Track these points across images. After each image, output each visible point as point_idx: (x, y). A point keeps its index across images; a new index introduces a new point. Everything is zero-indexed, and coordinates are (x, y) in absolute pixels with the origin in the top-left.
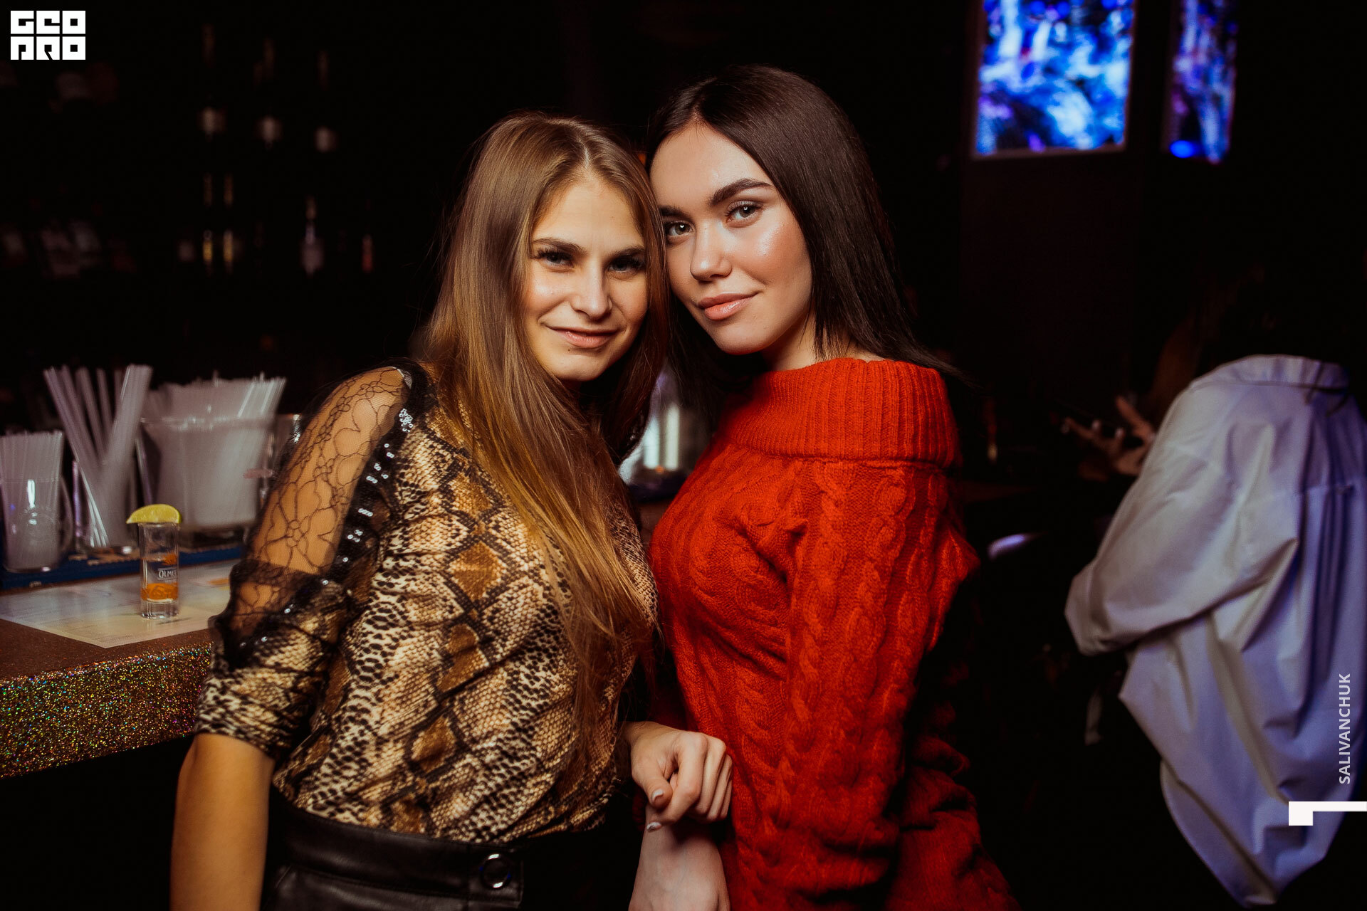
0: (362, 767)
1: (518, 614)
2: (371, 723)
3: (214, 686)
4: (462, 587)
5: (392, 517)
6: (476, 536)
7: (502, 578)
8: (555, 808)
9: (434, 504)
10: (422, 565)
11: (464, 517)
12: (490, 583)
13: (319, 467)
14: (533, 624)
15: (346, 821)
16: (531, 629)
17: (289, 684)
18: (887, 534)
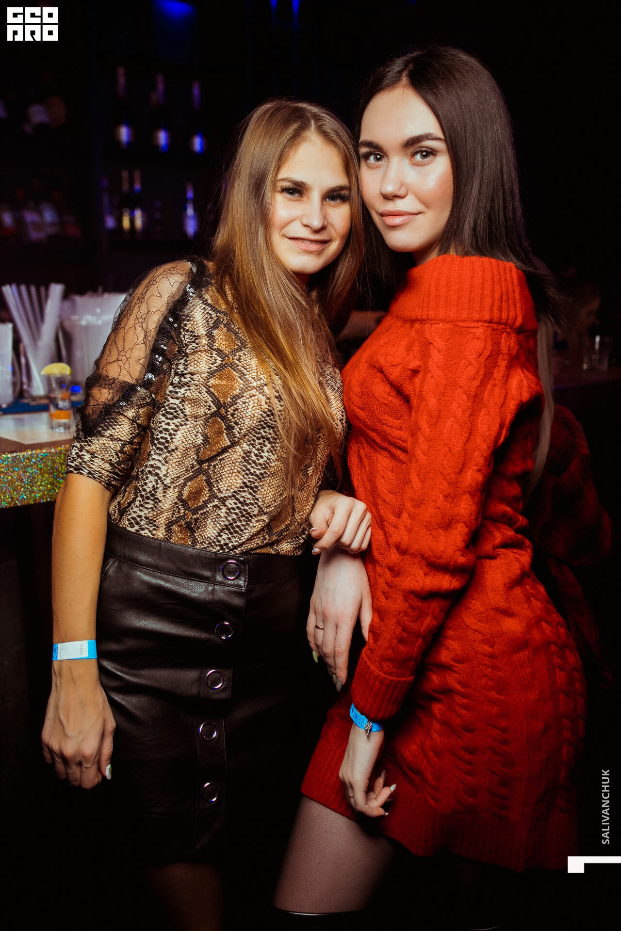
0: (156, 503)
1: (249, 413)
2: (161, 475)
3: (76, 447)
4: (216, 394)
5: (179, 351)
6: (226, 364)
7: (240, 389)
8: (270, 537)
9: (203, 344)
10: (194, 381)
11: (220, 352)
12: (232, 392)
13: (138, 319)
14: (258, 420)
15: (146, 535)
16: (258, 424)
17: (119, 448)
18: (471, 371)
